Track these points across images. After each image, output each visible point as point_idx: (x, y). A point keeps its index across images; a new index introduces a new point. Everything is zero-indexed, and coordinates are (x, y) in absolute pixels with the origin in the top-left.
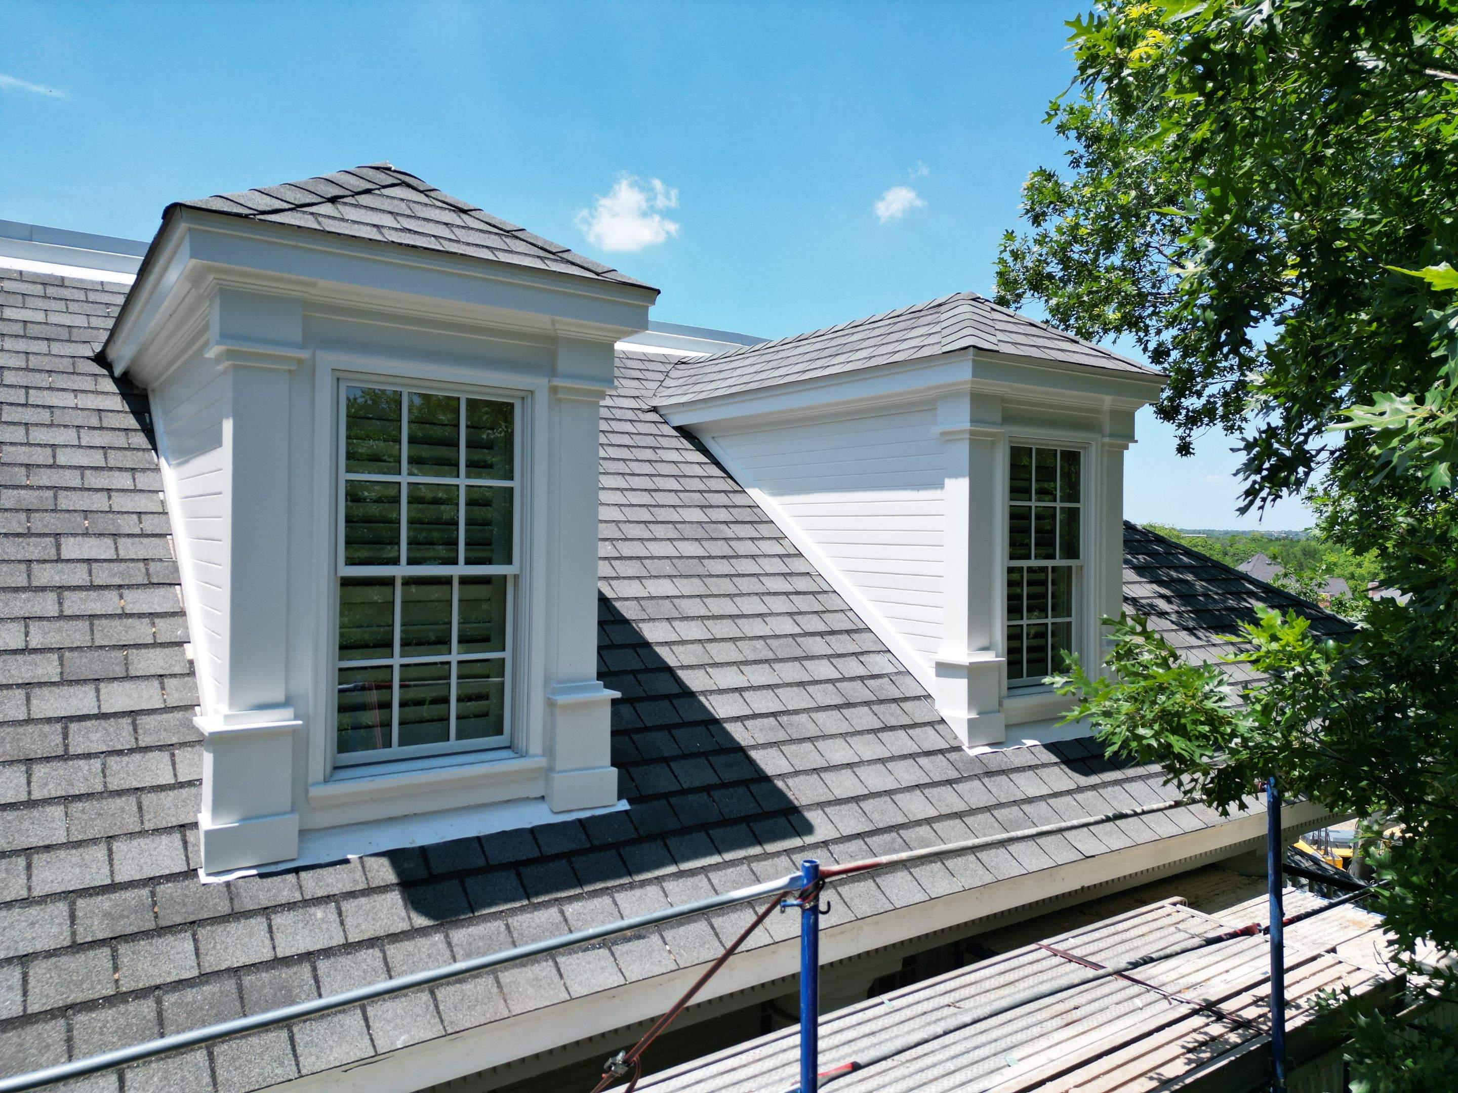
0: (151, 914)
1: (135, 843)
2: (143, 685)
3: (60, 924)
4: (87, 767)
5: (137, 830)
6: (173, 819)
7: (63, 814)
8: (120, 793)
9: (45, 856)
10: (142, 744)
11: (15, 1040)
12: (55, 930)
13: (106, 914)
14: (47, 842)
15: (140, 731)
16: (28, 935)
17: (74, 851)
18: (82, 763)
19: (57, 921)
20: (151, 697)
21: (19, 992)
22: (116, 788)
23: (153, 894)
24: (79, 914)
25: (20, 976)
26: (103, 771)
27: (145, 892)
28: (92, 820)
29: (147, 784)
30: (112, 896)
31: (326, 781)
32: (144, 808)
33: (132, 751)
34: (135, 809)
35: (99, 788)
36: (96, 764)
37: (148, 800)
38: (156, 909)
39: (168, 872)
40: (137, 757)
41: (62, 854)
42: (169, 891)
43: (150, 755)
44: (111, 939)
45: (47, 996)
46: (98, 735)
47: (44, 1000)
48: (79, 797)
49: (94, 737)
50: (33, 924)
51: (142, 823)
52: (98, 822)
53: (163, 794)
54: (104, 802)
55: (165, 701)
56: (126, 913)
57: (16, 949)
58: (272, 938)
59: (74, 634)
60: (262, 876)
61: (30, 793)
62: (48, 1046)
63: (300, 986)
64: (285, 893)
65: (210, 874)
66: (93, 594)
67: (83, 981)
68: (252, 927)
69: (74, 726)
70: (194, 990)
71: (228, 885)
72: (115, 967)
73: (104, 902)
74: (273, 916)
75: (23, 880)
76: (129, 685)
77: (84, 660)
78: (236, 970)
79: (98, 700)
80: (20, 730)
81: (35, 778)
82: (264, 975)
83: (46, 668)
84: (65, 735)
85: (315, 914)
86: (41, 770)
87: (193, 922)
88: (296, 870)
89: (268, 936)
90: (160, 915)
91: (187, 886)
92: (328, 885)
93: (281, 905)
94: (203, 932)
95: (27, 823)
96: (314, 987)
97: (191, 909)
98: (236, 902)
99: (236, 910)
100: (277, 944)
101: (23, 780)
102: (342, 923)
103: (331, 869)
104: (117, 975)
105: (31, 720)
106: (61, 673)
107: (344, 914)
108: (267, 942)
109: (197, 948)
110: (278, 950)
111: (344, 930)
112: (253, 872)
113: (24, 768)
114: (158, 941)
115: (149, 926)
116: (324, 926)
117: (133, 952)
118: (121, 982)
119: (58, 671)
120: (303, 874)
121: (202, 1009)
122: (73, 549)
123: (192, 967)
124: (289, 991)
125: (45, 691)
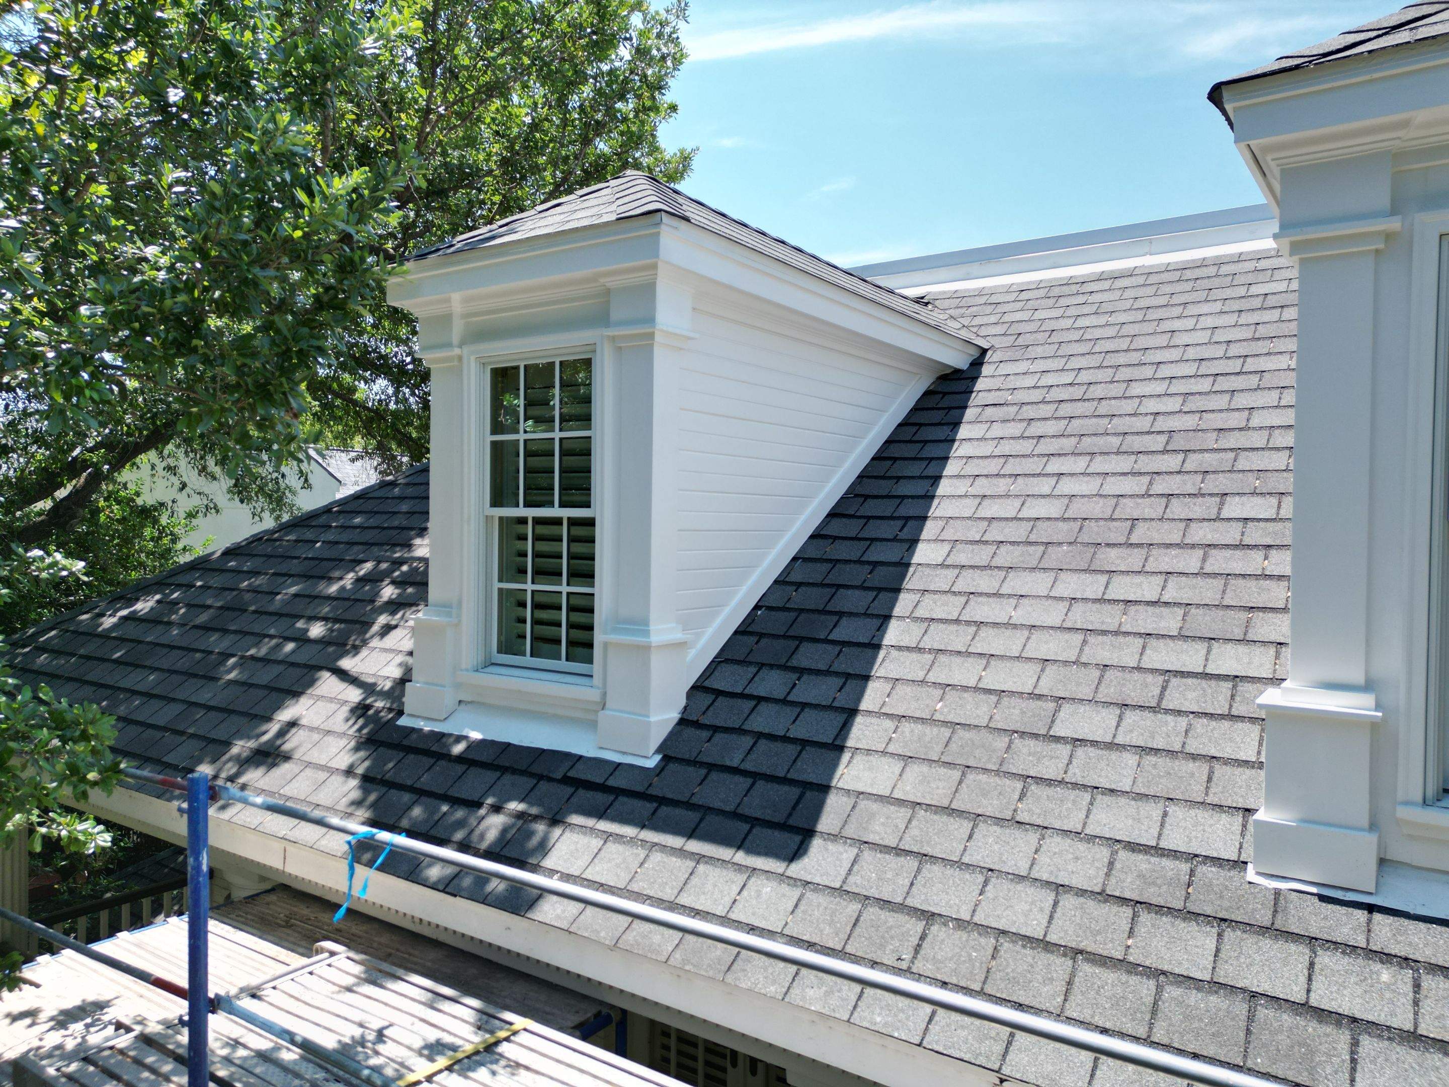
0: (1184, 893)
1: (1193, 812)
2: (1258, 650)
3: (1098, 868)
4: (1172, 724)
5: (1200, 799)
6: (1241, 800)
7: (1136, 764)
8: (1194, 757)
9: (1107, 799)
10: (1234, 712)
11: (1030, 959)
12: (1092, 872)
13: (1141, 876)
14: (1113, 787)
15: (1238, 698)
16: (1070, 868)
17: (1133, 803)
18: (1170, 718)
19: (1096, 864)
20: (1261, 665)
21: (1047, 917)
22: (1193, 751)
23: (1192, 873)
24: (1118, 865)
25: (1052, 902)
26: (1187, 732)
27: (1185, 867)
28: (1160, 777)
29: (1226, 755)
30: (1153, 860)
31: (1425, 803)
32: (1215, 779)
33: (1222, 717)
34: (1205, 778)
35: (1177, 747)
36: (1183, 722)
37: (1220, 770)
38: (1190, 891)
39: (1215, 855)
40: (1226, 724)
41: (1123, 801)
42: (1210, 875)
43: (1240, 725)
44: (1138, 902)
45: (1066, 932)
46: (1194, 694)
47: (1062, 935)
48: (1156, 751)
49: (1191, 695)
50: (1077, 858)
51: (1207, 794)
52: (1163, 781)
53: (1240, 769)
54: (1177, 763)
55: (1275, 670)
56: (1159, 882)
57: (1056, 877)
58: (1310, 979)
59: (1209, 591)
60: (1323, 898)
61: (1114, 736)
62: (1052, 980)
63: (1330, 1056)
64: (1345, 930)
65: (1259, 874)
66: (1238, 553)
67: (1099, 932)
68: (1290, 955)
69: (1175, 681)
70: (1200, 995)
71: (1277, 893)
72: (1131, 933)
73: (1142, 862)
74: (1320, 952)
75: (1082, 815)
76: (1242, 649)
77: (1208, 618)
78: (1254, 995)
79: (1207, 660)
80: (1127, 676)
81: (1123, 724)
82: (1285, 1016)
83: (1170, 621)
84: (1164, 689)
85: (1378, 974)
86: (1131, 717)
87: (1225, 920)
88: (1371, 908)
89: (1306, 972)
90: (1192, 898)
91: (1231, 878)
92: (1410, 944)
93: (1335, 943)
94: (1230, 935)
95: (1103, 764)
96: (1347, 1065)
97: (1226, 904)
98: (1279, 916)
99: (1276, 926)
100: (1313, 987)
101: (1114, 724)
102: (1416, 1003)
103: (1422, 925)
104: (1130, 942)
105: (1139, 669)
106: (1181, 628)
107: (1424, 992)
108: (1303, 979)
109: (1218, 950)
110: (1312, 994)
111: (1416, 1013)
112: (1314, 890)
113: (1118, 712)
114: (1181, 925)
115: (1179, 905)
116: (1388, 995)
117: (1153, 925)
118: (1131, 950)
119: (1179, 625)
120: (1377, 917)
121: (1201, 1020)
122: (1234, 508)
123: (1205, 968)
124: (1312, 1052)
125: (1161, 643)
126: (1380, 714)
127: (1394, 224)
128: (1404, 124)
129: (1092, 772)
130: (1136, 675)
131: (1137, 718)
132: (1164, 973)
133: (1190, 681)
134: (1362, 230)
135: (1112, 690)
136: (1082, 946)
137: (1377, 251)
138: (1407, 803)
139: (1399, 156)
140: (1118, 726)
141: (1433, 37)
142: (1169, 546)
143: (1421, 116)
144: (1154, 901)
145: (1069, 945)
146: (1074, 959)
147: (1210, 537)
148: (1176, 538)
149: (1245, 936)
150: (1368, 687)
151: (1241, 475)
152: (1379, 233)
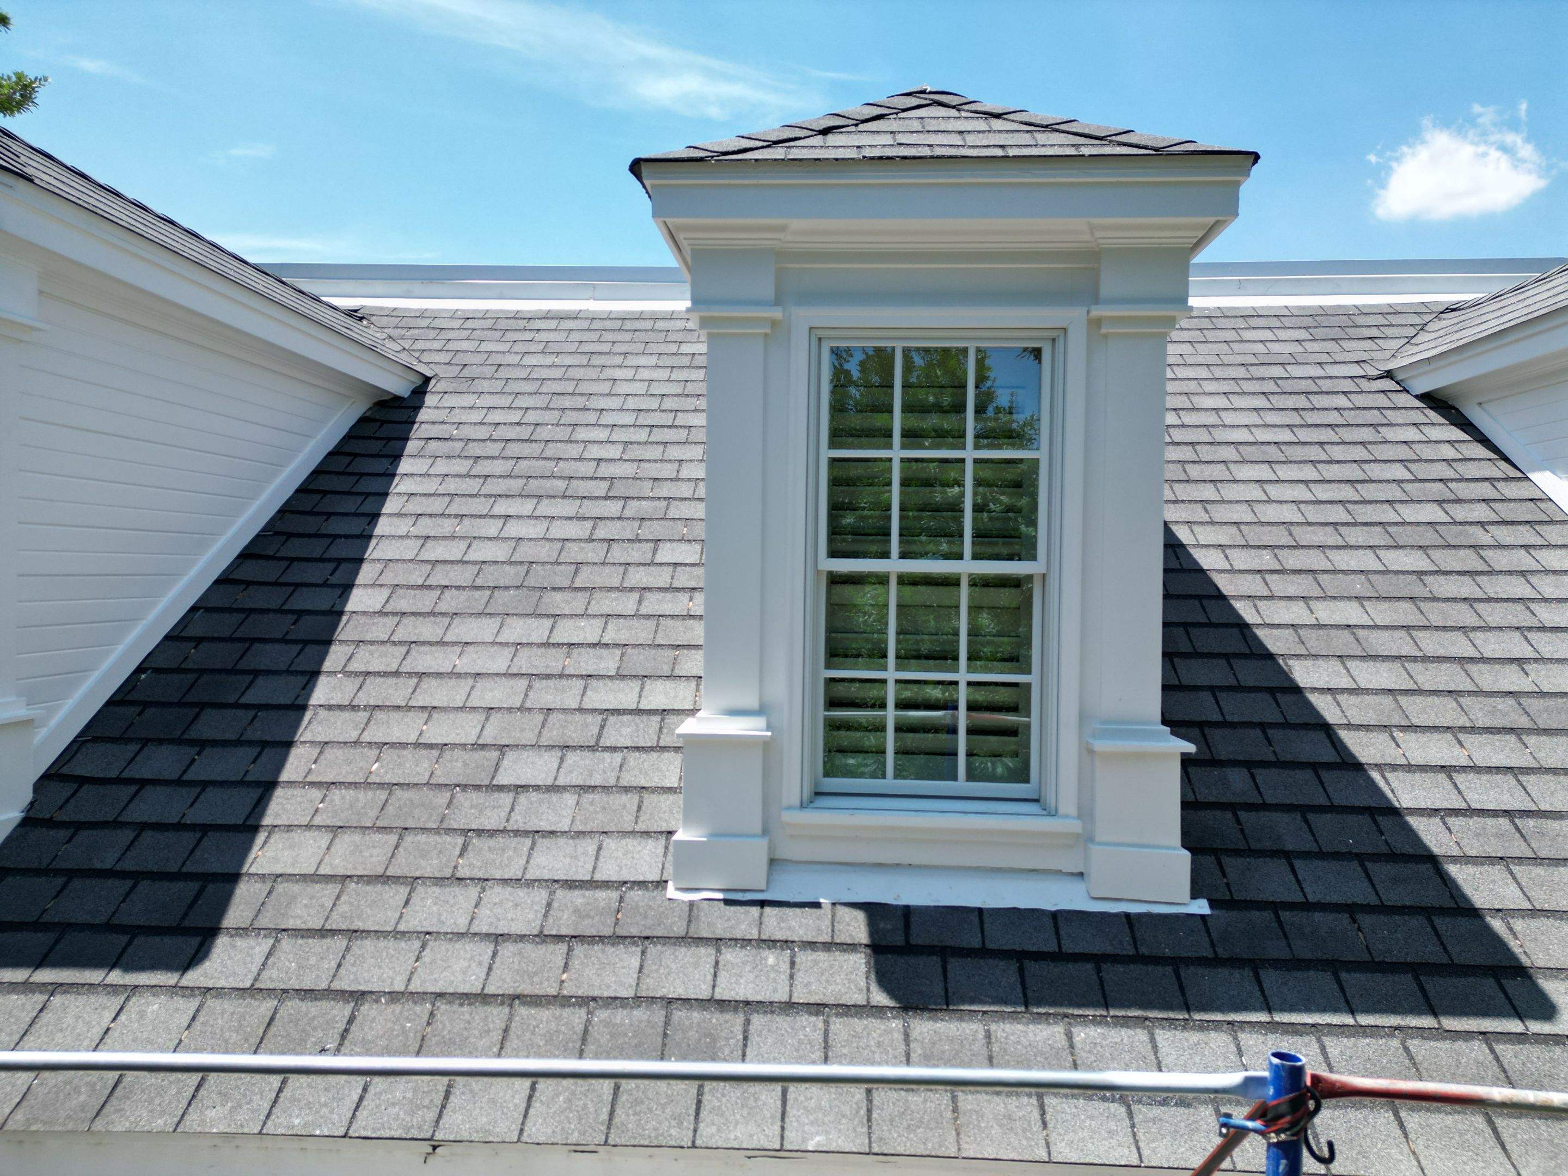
0: (613, 919)
1: (624, 842)
2: (683, 684)
3: (536, 911)
4: (609, 760)
5: (630, 829)
6: (664, 824)
7: (575, 803)
8: (626, 789)
9: (546, 842)
10: (662, 743)
11: (467, 1017)
12: (531, 916)
13: (576, 911)
14: (553, 828)
15: (665, 731)
16: (509, 916)
17: (571, 841)
18: (607, 755)
19: (536, 908)
20: (685, 698)
21: (485, 970)
22: (626, 784)
23: (621, 899)
24: (555, 905)
25: (490, 954)
26: (621, 766)
27: (615, 895)
28: (596, 812)
29: (653, 784)
30: (587, 893)
31: (802, 806)
32: (643, 808)
33: (651, 749)
34: (635, 808)
35: (612, 782)
36: (618, 757)
37: (649, 799)
38: (619, 916)
39: (641, 879)
40: (654, 755)
41: (562, 841)
42: (636, 899)
43: (666, 754)
44: (573, 937)
45: (504, 980)
46: (629, 730)
47: (500, 984)
48: (594, 788)
49: (626, 731)
50: (517, 905)
51: (636, 823)
52: (600, 816)
53: (665, 796)
54: (612, 797)
55: (695, 702)
56: (592, 914)
57: (496, 927)
58: (715, 975)
59: (642, 632)
60: (727, 902)
61: (556, 779)
62: (489, 1031)
63: (727, 1039)
64: (743, 927)
65: (678, 889)
66: (669, 596)
67: (536, 974)
68: (700, 958)
69: (612, 719)
70: (625, 1012)
71: (692, 904)
72: (566, 968)
73: (578, 898)
74: (724, 950)
75: (523, 861)
76: (669, 684)
77: (641, 657)
78: (670, 1001)
79: (640, 696)
80: (570, 718)
81: (565, 765)
82: (695, 1014)
83: (608, 662)
84: (602, 727)
85: (766, 959)
86: (572, 758)
87: (647, 938)
88: (762, 904)
89: (712, 971)
90: (621, 922)
91: (654, 897)
92: (790, 928)
93: (736, 940)
94: (653, 950)
95: (544, 807)
96: (741, 1043)
97: (650, 922)
98: (692, 926)
99: (690, 934)
100: (718, 983)
101: (556, 766)
102: (792, 977)
103: (798, 911)
104: (565, 976)
105: (580, 710)
106: (619, 668)
107: (797, 966)
108: (710, 977)
109: (641, 967)
110: (717, 990)
111: (791, 986)
112: (720, 896)
113: (559, 754)
114: (610, 950)
115: (608, 931)
116: (772, 975)
117: (586, 956)
118: (565, 984)
119: (617, 665)
120: (768, 910)
121: (626, 1035)
122: (667, 554)
123: (631, 986)
124: (714, 1040)
125: (601, 683)
126: (769, 734)
127: (777, 313)
128: (783, 229)
129: (533, 817)
130: (578, 717)
131: (577, 758)
132: (594, 999)
133: (626, 718)
134: (749, 314)
135: (555, 733)
136: (519, 991)
137: (766, 335)
138: (789, 808)
139: (781, 255)
140: (559, 767)
141: (801, 160)
142: (610, 589)
143: (796, 224)
144: (587, 933)
145: (507, 992)
146: (511, 1006)
147: (645, 580)
148: (616, 582)
149: (664, 948)
150: (760, 711)
151: (672, 523)
152: (766, 319)
